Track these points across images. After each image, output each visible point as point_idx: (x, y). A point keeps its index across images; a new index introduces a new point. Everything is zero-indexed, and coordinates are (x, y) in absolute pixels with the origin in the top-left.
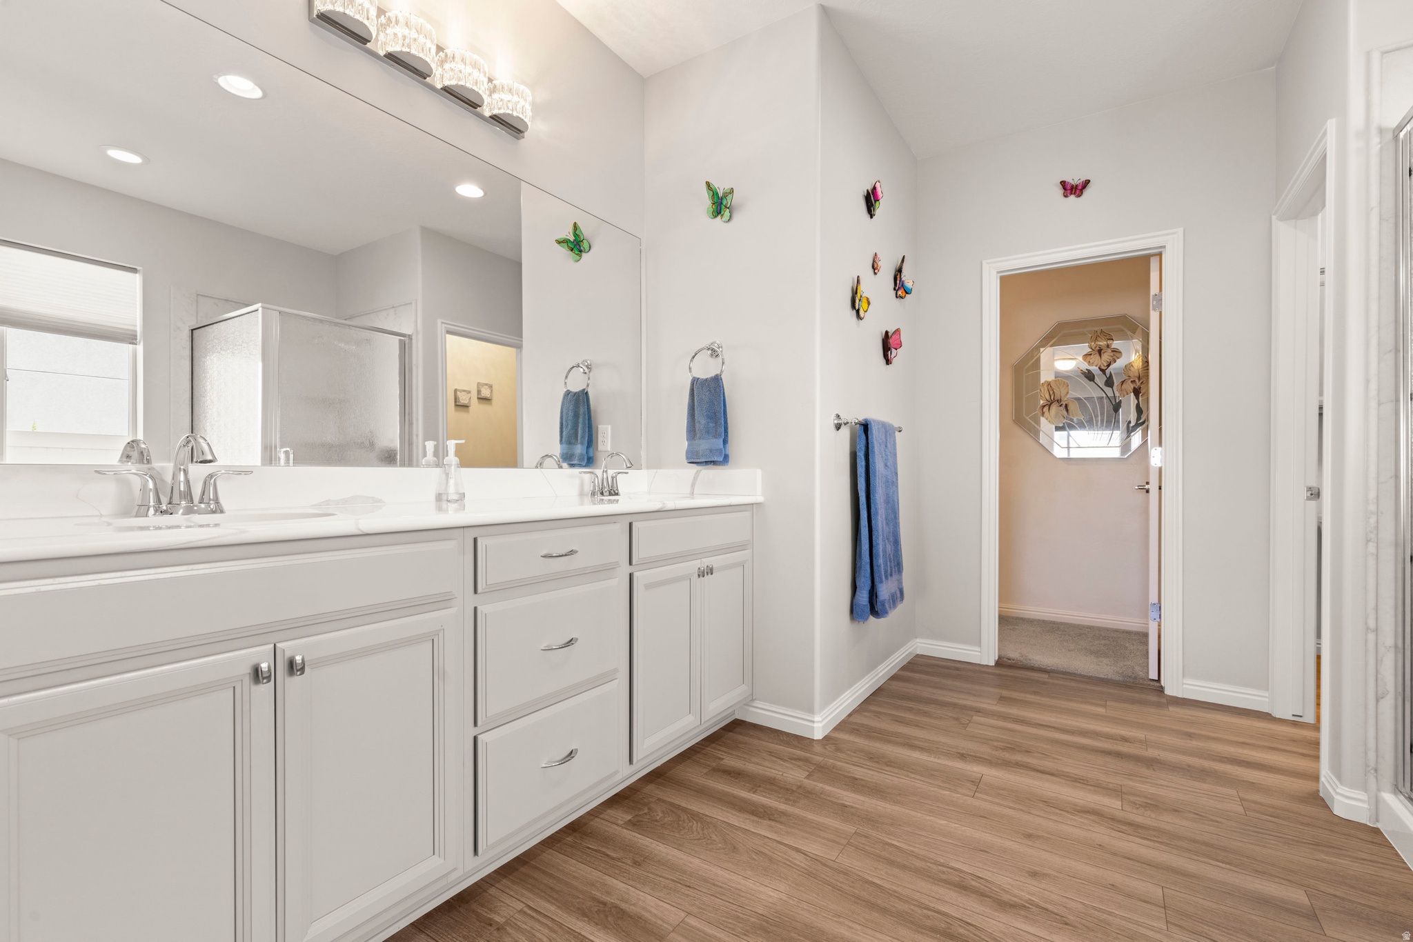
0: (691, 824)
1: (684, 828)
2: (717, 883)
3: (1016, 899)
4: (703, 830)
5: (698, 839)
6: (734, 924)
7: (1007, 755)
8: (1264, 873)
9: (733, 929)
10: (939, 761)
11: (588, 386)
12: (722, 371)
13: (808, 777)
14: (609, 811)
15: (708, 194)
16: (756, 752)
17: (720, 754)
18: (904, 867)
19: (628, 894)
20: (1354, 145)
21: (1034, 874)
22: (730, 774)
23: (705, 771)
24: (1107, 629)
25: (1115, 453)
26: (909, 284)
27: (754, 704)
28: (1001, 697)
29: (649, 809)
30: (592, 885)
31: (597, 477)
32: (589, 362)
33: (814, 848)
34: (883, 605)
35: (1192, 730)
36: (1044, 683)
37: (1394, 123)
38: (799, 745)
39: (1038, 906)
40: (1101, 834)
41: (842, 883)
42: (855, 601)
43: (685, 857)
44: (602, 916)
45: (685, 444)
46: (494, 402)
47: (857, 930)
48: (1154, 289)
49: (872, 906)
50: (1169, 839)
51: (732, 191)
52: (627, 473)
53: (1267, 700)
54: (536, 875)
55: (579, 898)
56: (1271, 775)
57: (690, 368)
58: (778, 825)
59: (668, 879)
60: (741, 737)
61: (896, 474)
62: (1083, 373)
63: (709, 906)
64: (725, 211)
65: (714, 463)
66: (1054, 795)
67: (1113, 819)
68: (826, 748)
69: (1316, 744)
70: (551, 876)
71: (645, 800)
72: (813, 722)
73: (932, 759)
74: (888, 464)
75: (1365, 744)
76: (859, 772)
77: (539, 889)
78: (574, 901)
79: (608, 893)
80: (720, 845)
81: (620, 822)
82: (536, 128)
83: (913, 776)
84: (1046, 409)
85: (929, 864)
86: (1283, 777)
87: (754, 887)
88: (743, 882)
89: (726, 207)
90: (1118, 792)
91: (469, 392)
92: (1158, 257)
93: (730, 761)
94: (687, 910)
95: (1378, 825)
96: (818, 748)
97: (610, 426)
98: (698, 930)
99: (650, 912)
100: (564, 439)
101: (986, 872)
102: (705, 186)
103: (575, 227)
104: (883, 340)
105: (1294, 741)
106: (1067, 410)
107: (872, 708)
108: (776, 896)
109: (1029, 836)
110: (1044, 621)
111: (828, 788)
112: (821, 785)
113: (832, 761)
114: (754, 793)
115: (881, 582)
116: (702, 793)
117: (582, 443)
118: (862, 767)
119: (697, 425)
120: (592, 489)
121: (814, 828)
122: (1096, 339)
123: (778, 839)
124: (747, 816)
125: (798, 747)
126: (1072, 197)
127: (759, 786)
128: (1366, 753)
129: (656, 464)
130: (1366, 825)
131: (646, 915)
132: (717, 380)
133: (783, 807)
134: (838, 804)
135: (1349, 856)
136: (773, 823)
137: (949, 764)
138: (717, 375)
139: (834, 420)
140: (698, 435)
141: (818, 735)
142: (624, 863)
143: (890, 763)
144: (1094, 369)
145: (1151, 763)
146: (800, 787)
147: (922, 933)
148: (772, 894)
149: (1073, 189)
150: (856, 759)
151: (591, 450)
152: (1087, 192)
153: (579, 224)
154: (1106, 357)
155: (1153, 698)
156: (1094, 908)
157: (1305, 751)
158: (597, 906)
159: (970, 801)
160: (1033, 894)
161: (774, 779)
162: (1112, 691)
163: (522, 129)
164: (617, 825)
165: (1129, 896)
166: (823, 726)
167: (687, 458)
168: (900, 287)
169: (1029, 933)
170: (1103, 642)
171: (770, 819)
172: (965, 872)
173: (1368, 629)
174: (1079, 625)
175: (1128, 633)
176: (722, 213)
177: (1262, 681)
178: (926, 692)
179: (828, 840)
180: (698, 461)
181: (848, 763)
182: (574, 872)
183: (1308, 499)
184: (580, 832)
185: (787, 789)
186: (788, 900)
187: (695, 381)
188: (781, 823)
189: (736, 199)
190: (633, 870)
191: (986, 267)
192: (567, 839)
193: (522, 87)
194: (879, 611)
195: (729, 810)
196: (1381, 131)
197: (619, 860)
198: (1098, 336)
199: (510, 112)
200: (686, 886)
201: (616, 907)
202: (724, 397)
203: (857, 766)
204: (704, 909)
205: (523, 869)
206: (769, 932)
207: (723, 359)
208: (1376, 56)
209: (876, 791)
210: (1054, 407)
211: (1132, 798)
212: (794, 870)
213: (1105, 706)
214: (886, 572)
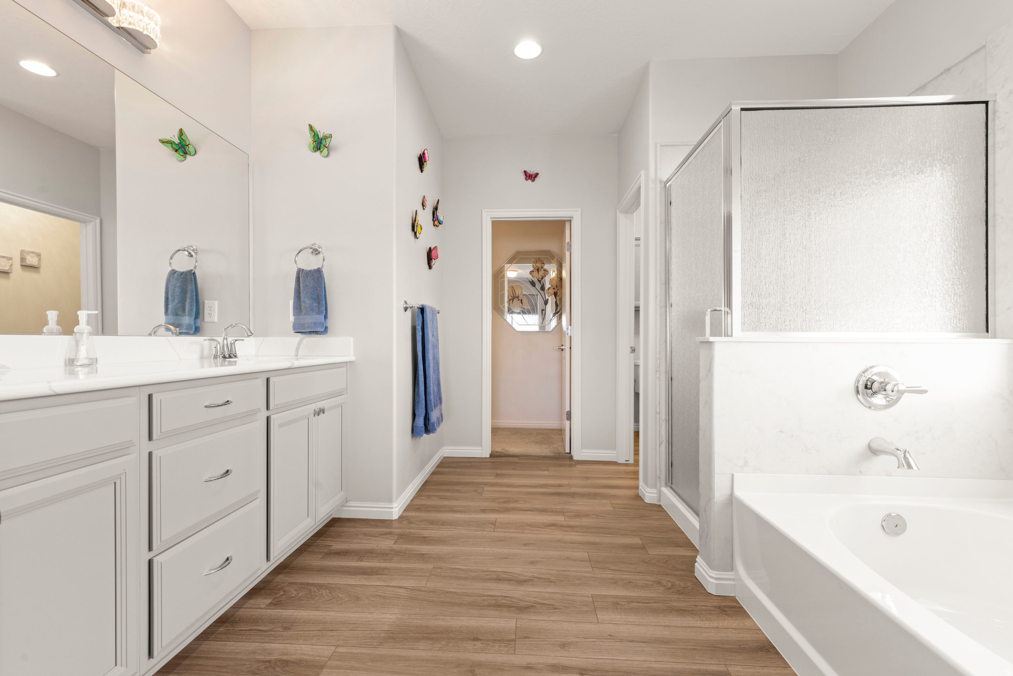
0: (321, 592)
1: (316, 596)
2: (351, 622)
3: (526, 578)
4: (331, 593)
5: (330, 600)
6: (371, 642)
7: (506, 505)
8: (624, 534)
9: (371, 645)
10: (471, 516)
11: (195, 268)
12: (323, 266)
13: (395, 543)
14: (251, 601)
15: (310, 134)
16: (355, 536)
17: (328, 543)
18: (466, 579)
19: (287, 649)
20: (651, 186)
21: (532, 563)
22: (340, 554)
23: (320, 556)
24: (542, 429)
25: (536, 329)
26: (441, 218)
27: (348, 505)
28: (497, 474)
29: (284, 591)
30: (254, 653)
31: (219, 343)
32: (194, 247)
33: (411, 583)
34: (434, 425)
35: (587, 476)
36: (517, 463)
37: (665, 179)
38: (384, 526)
39: (537, 578)
40: (558, 535)
41: (433, 597)
42: (414, 425)
43: (323, 614)
44: (270, 670)
45: (292, 318)
46: (42, 270)
47: (448, 620)
48: (567, 240)
49: (453, 604)
50: (585, 529)
51: (331, 136)
52: (243, 340)
53: (615, 455)
54: (200, 662)
55: (246, 665)
56: (621, 490)
57: (296, 262)
58: (383, 576)
59: (314, 631)
60: (341, 528)
61: (438, 340)
62: (530, 282)
63: (351, 637)
64: (323, 149)
65: (316, 333)
66: (533, 521)
67: (562, 526)
68: (402, 524)
69: (636, 473)
70: (215, 658)
71: (279, 586)
72: (392, 508)
73: (467, 516)
74: (434, 334)
75: (656, 467)
76: (426, 533)
77: (207, 671)
78: (242, 668)
79: (270, 654)
80: (347, 599)
81: (262, 606)
82: (163, 47)
83: (459, 528)
84: (511, 301)
85: (479, 573)
86: (625, 490)
87: (378, 617)
88: (370, 616)
89: (325, 146)
90: (561, 512)
91: (10, 259)
92: (569, 222)
93: (337, 546)
94: (336, 645)
95: (660, 503)
96: (396, 525)
97: (216, 302)
98: (347, 653)
99: (308, 654)
100: (169, 311)
101: (509, 568)
102: (308, 127)
103: (181, 132)
104: (428, 253)
105: (627, 473)
106: (522, 303)
107: (425, 493)
108: (394, 617)
109: (526, 545)
110: (510, 428)
111: (410, 547)
112: (404, 546)
113: (408, 530)
114: (361, 561)
115: (432, 410)
116: (322, 570)
117: (190, 315)
118: (427, 530)
119: (303, 305)
120: (214, 353)
121: (407, 572)
122: (536, 263)
123: (386, 585)
124: (360, 577)
125: (383, 527)
126: (530, 181)
127: (364, 556)
128: (656, 471)
129: (264, 333)
130: (656, 504)
131: (305, 657)
132: (319, 272)
133: (383, 565)
134: (419, 554)
135: (652, 519)
136: (380, 576)
137: (478, 517)
138: (319, 268)
139: (404, 304)
140: (304, 312)
141: (395, 517)
142: (276, 631)
143: (444, 523)
144: (535, 280)
145: (573, 495)
146: (391, 550)
147: (484, 609)
148: (391, 617)
149: (531, 177)
150: (422, 526)
151: (198, 321)
152: (537, 179)
153: (185, 130)
154: (541, 273)
155: (568, 462)
156: (562, 571)
157: (632, 477)
158: (263, 665)
159: (493, 534)
160: (533, 573)
161: (373, 550)
162: (550, 462)
163: (148, 45)
164: (261, 608)
165: (575, 560)
166: (399, 510)
167: (294, 329)
168: (436, 220)
169: (535, 592)
170: (541, 436)
171: (377, 574)
172: (498, 571)
173: (657, 412)
174: (528, 429)
175: (552, 430)
176: (322, 150)
177: (613, 446)
178: (455, 478)
179: (418, 576)
180: (304, 331)
181: (418, 529)
182: (235, 650)
183: (631, 353)
184: (230, 622)
185: (383, 554)
186: (402, 617)
187: (300, 272)
188: (385, 574)
189: (333, 142)
190: (285, 634)
191: (484, 214)
192: (220, 629)
193: (153, 12)
194: (431, 430)
195: (346, 576)
196: (661, 181)
197: (271, 630)
198: (537, 261)
199: (141, 30)
200: (330, 631)
201: (280, 660)
202: (325, 284)
203: (425, 529)
204: (347, 640)
205: (187, 662)
206: (395, 639)
207: (324, 257)
208: (659, 146)
209: (440, 541)
210: (516, 300)
211: (568, 514)
212: (401, 599)
213: (548, 470)
214: (434, 404)
